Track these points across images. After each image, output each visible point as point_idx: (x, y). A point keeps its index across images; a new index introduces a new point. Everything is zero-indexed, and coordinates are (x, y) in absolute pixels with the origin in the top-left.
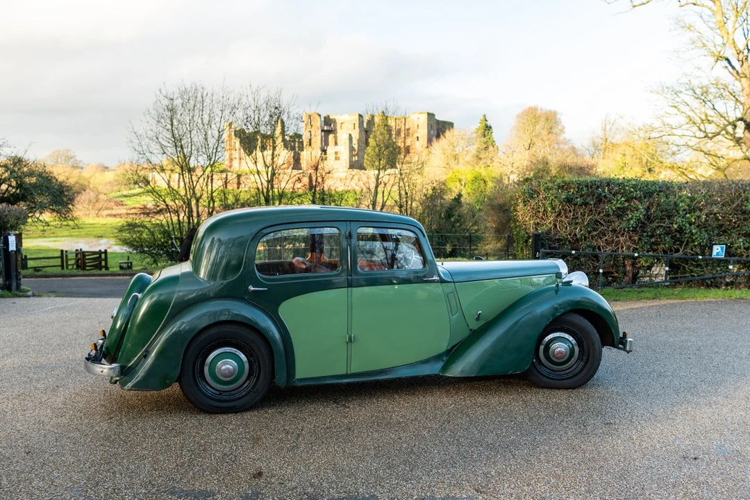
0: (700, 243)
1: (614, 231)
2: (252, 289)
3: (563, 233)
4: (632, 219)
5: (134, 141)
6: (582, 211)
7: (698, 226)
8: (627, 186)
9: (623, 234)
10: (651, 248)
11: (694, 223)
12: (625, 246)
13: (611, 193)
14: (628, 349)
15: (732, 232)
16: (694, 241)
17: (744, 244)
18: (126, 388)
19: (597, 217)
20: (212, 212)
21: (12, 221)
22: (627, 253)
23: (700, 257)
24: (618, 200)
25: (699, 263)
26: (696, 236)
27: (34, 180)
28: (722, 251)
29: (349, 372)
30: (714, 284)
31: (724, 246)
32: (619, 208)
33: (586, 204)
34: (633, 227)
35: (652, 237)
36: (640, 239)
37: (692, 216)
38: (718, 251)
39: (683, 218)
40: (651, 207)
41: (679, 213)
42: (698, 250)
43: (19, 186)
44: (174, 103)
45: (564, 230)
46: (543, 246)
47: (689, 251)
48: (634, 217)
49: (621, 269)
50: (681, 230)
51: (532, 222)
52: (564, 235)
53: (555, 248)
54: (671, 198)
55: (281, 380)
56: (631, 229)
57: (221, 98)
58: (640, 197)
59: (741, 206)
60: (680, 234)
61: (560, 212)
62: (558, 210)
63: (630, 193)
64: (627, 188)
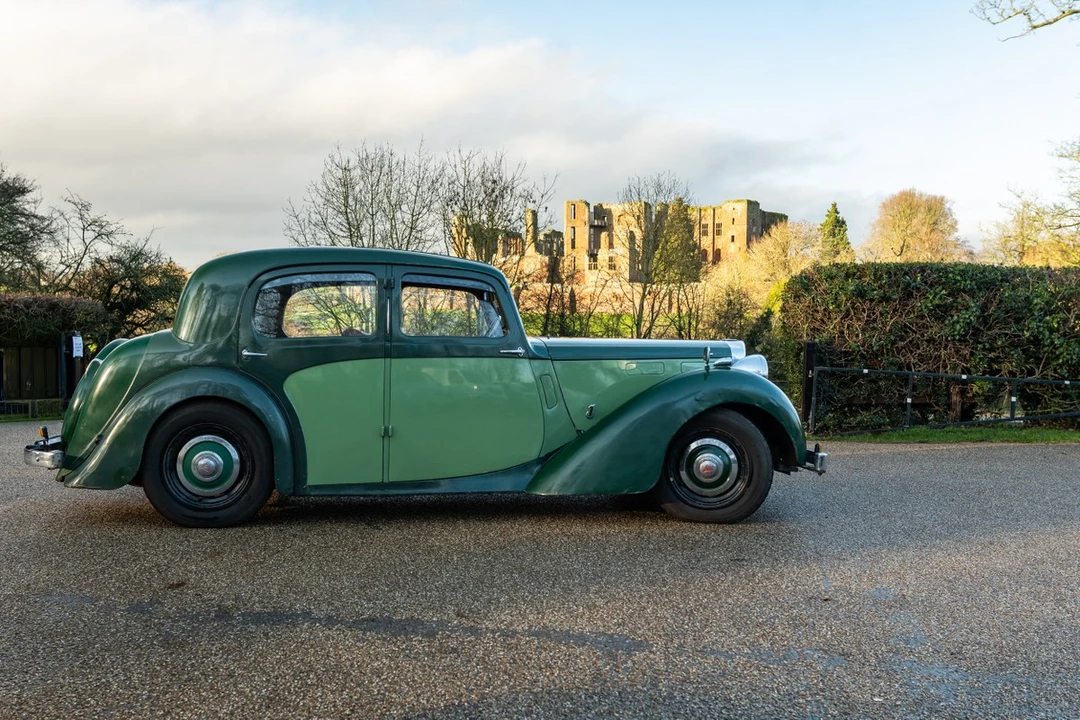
0: (1067, 361)
1: (931, 340)
2: (245, 353)
3: (852, 343)
4: (958, 322)
5: (294, 227)
6: (881, 309)
7: (1064, 335)
8: (951, 272)
9: (946, 346)
10: (990, 366)
11: (1058, 330)
12: (951, 365)
13: (926, 283)
16: (1058, 358)
18: (70, 485)
19: (905, 320)
21: (80, 317)
22: (952, 375)
23: (1067, 382)
24: (936, 294)
25: (1066, 391)
26: (1061, 349)
27: (156, 281)
29: (386, 481)
32: (938, 306)
33: (886, 299)
34: (961, 335)
35: (992, 350)
36: (972, 354)
37: (1053, 319)
39: (1040, 321)
40: (989, 305)
41: (1033, 315)
42: (1064, 372)
43: (135, 288)
44: (350, 175)
45: (855, 338)
46: (821, 362)
47: (1051, 373)
48: (962, 318)
49: (943, 399)
50: (1036, 341)
51: (805, 326)
52: (854, 345)
53: (840, 365)
54: (1021, 291)
56: (957, 338)
57: (417, 169)
58: (970, 290)
60: (1035, 346)
61: (848, 311)
62: (843, 308)
63: (955, 284)
64: (950, 275)
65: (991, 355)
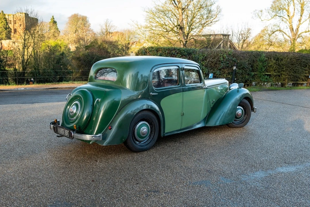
2: (151, 93)
14: (255, 111)
15: (215, 69)
18: (104, 145)
24: (178, 56)
28: (212, 76)
29: (181, 128)
37: (203, 62)
55: (162, 135)
58: (186, 55)
59: (218, 59)
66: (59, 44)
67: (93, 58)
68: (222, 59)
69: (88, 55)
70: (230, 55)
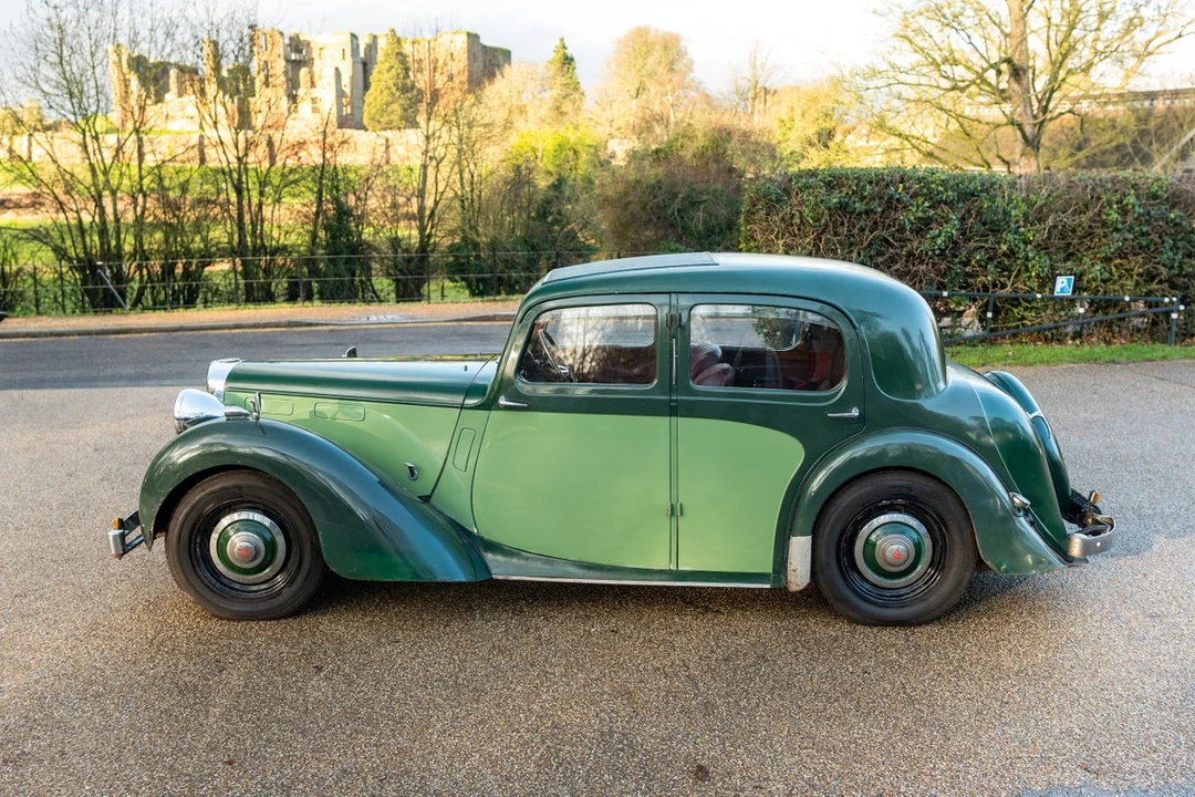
0: (1038, 274)
1: (910, 254)
4: (939, 235)
6: (862, 223)
7: (1037, 247)
8: (933, 182)
9: (923, 260)
10: (966, 281)
11: (1032, 242)
12: (925, 279)
13: (908, 194)
15: (1083, 255)
16: (1029, 271)
17: (1101, 274)
19: (885, 233)
20: (143, 213)
23: (1039, 296)
24: (918, 206)
25: (1034, 304)
26: (1034, 262)
28: (1069, 286)
30: (1053, 336)
31: (1073, 277)
32: (920, 219)
33: (868, 212)
34: (940, 249)
35: (967, 264)
36: (948, 268)
37: (1029, 231)
38: (1063, 285)
39: (1016, 233)
40: (966, 216)
41: (1009, 226)
42: (1035, 285)
44: (63, 15)
47: (1021, 286)
50: (1011, 254)
51: (781, 242)
54: (998, 201)
56: (937, 252)
57: (147, 7)
58: (952, 201)
59: (1099, 215)
60: (1009, 257)
61: (826, 225)
62: (823, 221)
63: (938, 195)
64: (933, 186)
65: (968, 269)
66: (572, 141)
67: (676, 195)
68: (1116, 216)
69: (659, 182)
70: (1155, 196)
